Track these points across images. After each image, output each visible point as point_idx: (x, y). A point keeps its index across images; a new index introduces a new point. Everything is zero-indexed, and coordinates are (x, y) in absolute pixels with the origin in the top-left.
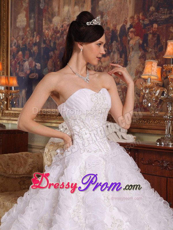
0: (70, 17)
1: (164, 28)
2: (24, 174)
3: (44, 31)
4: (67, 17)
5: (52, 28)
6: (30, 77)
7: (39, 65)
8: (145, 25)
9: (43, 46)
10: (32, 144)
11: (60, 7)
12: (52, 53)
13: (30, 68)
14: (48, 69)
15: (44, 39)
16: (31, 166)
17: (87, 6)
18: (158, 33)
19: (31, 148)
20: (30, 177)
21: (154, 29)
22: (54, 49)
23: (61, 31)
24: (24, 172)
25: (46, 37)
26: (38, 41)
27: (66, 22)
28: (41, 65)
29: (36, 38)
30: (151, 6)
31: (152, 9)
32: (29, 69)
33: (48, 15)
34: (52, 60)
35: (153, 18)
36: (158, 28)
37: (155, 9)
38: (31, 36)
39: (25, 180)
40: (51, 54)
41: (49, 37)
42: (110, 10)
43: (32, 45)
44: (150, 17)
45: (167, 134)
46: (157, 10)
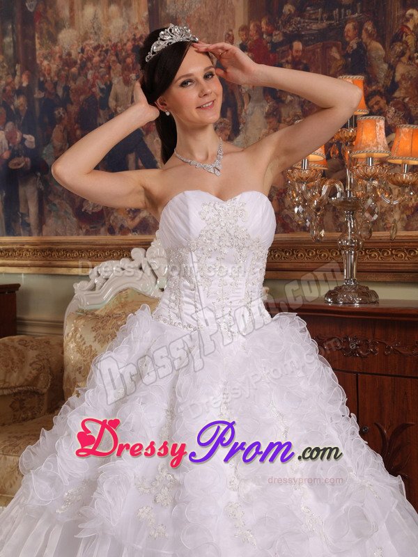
0: (99, 29)
1: (319, 50)
2: (21, 386)
3: (38, 62)
4: (92, 31)
5: (58, 55)
6: (11, 166)
7: (31, 138)
8: (275, 46)
9: (38, 95)
10: (26, 317)
11: (75, 7)
12: (61, 110)
13: (11, 145)
14: (54, 147)
15: (39, 79)
16: (34, 366)
17: (139, 5)
18: (305, 62)
19: (24, 325)
20: (34, 392)
21: (295, 54)
22: (65, 102)
23: (79, 62)
24: (22, 380)
25: (44, 76)
26: (25, 84)
27: (92, 42)
28: (35, 138)
29: (21, 77)
30: (286, 3)
31: (289, 10)
32: (8, 148)
33: (46, 27)
34: (62, 127)
35: (291, 29)
36: (303, 50)
37: (295, 11)
38: (8, 74)
39: (24, 398)
40: (59, 113)
41: (53, 74)
42: (192, 12)
43: (11, 94)
44: (284, 27)
45: (348, 280)
46: (300, 11)
